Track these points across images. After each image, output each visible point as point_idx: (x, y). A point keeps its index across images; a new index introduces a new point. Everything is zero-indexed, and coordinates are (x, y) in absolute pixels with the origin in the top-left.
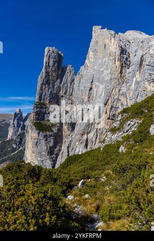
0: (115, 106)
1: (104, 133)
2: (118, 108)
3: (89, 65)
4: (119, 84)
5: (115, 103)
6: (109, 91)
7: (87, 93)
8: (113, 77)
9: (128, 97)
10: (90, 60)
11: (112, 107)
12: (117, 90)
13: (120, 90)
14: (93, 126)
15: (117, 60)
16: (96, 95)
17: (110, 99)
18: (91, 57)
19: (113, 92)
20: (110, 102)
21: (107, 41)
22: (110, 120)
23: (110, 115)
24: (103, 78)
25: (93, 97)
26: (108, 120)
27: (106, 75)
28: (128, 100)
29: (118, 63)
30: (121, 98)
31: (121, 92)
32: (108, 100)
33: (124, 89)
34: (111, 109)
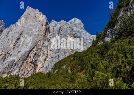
0: (38, 54)
1: (25, 74)
2: (40, 56)
3: (19, 25)
4: (43, 39)
5: (39, 51)
6: (36, 41)
7: (14, 42)
8: (40, 33)
9: (49, 48)
10: (21, 22)
11: (36, 54)
12: (42, 43)
13: (43, 43)
14: (15, 67)
15: (44, 25)
16: (23, 43)
17: (36, 47)
18: (22, 21)
19: (39, 43)
20: (35, 49)
21: (37, 15)
22: (32, 64)
23: (33, 60)
24: (32, 33)
25: (19, 45)
26: (31, 64)
27: (35, 31)
28: (49, 51)
29: (44, 27)
30: (44, 49)
31: (44, 45)
32: (34, 48)
33: (46, 43)
34: (35, 55)
